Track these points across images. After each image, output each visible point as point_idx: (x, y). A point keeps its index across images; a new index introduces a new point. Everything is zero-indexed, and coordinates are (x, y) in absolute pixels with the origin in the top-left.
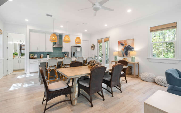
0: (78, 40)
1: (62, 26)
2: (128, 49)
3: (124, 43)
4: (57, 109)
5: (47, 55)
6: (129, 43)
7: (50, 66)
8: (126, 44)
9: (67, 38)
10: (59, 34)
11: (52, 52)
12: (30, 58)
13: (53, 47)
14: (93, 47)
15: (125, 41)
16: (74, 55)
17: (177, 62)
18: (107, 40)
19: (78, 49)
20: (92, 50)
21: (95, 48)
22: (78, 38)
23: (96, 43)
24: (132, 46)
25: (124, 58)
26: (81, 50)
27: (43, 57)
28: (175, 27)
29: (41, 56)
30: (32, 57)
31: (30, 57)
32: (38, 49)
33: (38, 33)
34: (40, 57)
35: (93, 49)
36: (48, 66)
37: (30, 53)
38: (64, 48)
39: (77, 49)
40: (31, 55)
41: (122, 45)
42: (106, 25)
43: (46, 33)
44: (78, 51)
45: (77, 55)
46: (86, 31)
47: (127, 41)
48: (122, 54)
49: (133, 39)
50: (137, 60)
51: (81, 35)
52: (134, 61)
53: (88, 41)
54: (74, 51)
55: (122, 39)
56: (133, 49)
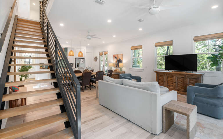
0: (80, 54)
1: (67, 42)
2: (119, 61)
3: (117, 57)
6: (120, 57)
8: (118, 58)
9: (71, 53)
10: (64, 48)
14: (96, 59)
15: (118, 55)
16: (78, 66)
17: (142, 70)
18: (106, 53)
19: (82, 60)
20: (95, 62)
21: (98, 60)
22: (81, 52)
23: (98, 56)
24: (122, 59)
25: (116, 68)
26: (84, 62)
28: (142, 48)
30: (42, 67)
35: (96, 60)
39: (80, 60)
41: (116, 58)
42: (104, 42)
44: (82, 62)
45: (81, 66)
46: (89, 45)
47: (119, 55)
48: (115, 65)
49: (122, 54)
50: (124, 69)
51: (85, 48)
52: (122, 70)
53: (92, 53)
54: (78, 63)
55: (115, 54)
56: (122, 61)
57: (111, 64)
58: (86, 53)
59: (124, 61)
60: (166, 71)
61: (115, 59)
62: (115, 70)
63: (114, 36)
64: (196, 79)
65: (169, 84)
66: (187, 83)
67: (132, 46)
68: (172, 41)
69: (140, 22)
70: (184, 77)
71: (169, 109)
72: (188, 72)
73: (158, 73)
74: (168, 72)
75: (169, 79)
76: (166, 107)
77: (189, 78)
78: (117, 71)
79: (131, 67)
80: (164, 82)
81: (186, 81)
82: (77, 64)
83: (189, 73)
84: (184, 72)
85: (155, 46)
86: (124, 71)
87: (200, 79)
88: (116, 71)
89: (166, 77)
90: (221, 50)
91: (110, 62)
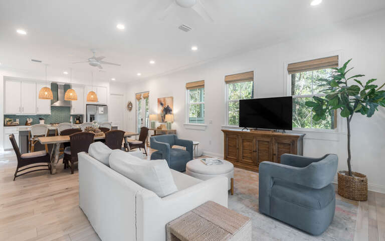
0: (92, 96)
1: (66, 73)
2: (167, 110)
3: (163, 103)
4: (28, 177)
5: (41, 119)
7: (34, 136)
9: (71, 94)
10: (63, 84)
11: (50, 114)
12: (5, 125)
13: (51, 107)
14: (130, 106)
15: (164, 99)
16: (92, 118)
18: (146, 96)
19: (101, 109)
20: (128, 112)
21: (133, 108)
22: (92, 93)
23: (133, 101)
24: (171, 107)
26: (106, 111)
27: (31, 124)
28: (204, 85)
29: (27, 121)
30: (8, 123)
31: (6, 123)
32: (21, 109)
33: (21, 82)
34: (26, 124)
35: (130, 109)
36: (31, 136)
37: (6, 116)
38: (73, 107)
39: (97, 109)
40: (8, 119)
41: (162, 104)
42: (139, 74)
43: (36, 82)
44: (100, 112)
46: (113, 79)
47: (167, 99)
49: (172, 98)
50: (175, 126)
51: (107, 85)
52: (170, 128)
53: (123, 95)
54: (92, 113)
55: (161, 97)
56: (171, 111)
57: (153, 116)
58: (111, 94)
59: (175, 110)
60: (240, 130)
61: (161, 106)
62: (158, 128)
63: (152, 62)
64: (290, 145)
65: (245, 155)
66: (275, 153)
67: (188, 82)
68: (253, 71)
69: (186, 31)
70: (268, 140)
71: (177, 233)
72: (278, 130)
73: (227, 133)
74: (245, 130)
75: (246, 143)
76: (173, 227)
77: (278, 143)
78: (163, 129)
79: (187, 122)
80: (237, 150)
81: (273, 150)
82: (91, 115)
83: (279, 132)
84: (271, 132)
85: (224, 83)
86: (174, 129)
87: (295, 145)
88: (161, 129)
89: (241, 141)
90: (329, 89)
91: (153, 113)
